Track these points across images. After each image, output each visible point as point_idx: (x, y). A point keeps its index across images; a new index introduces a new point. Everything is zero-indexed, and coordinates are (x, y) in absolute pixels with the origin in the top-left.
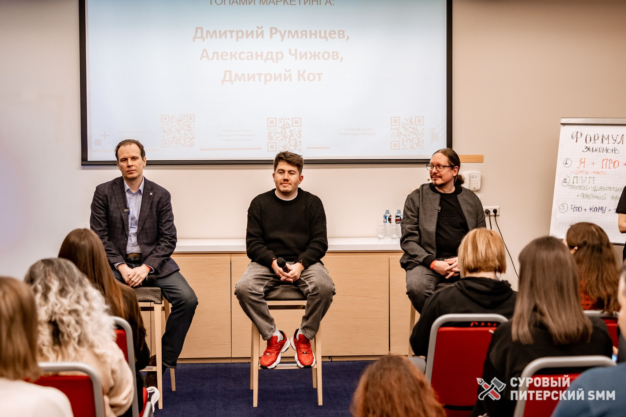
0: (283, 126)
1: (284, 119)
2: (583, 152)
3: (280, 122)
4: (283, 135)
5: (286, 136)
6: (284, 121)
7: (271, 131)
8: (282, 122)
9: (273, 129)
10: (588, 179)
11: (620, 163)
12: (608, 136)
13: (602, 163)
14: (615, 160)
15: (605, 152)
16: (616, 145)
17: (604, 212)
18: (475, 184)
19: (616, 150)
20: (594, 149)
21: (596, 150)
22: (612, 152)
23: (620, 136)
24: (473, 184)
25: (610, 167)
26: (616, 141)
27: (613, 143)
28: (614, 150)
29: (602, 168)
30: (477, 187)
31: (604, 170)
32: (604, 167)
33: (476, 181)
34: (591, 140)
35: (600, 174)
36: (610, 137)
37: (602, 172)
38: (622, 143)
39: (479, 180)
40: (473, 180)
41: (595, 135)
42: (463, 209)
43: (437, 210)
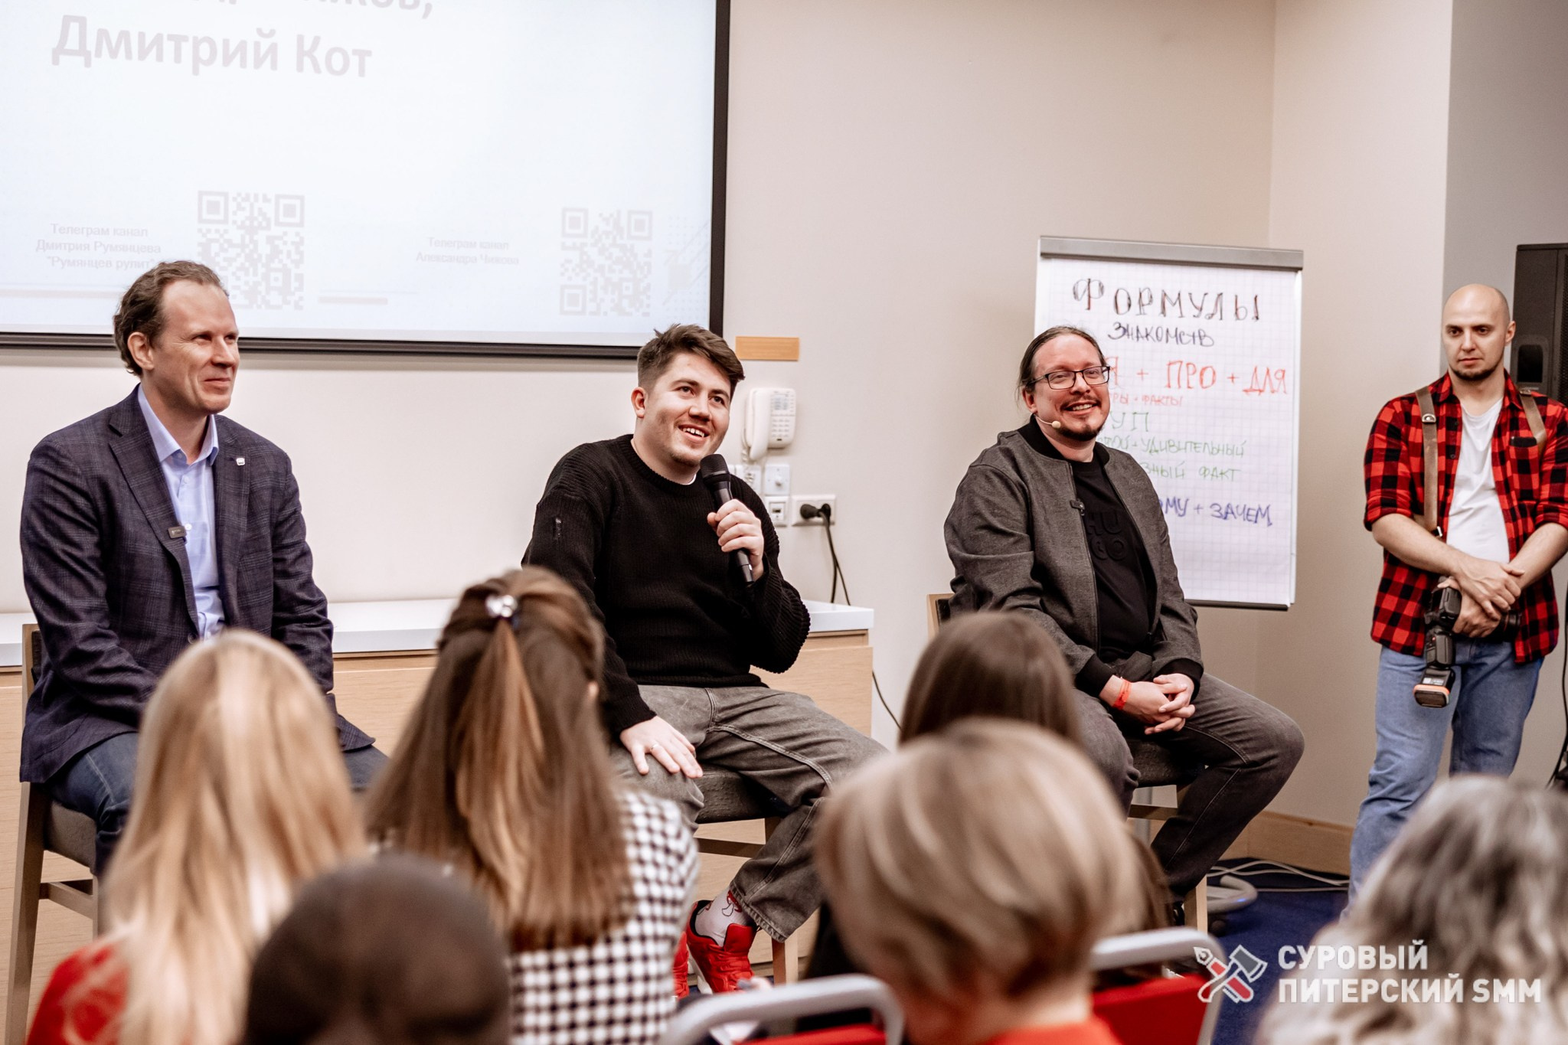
0: (248, 223)
1: (252, 199)
2: (1109, 338)
3: (240, 208)
4: (247, 251)
5: (255, 256)
6: (252, 206)
7: (209, 236)
8: (243, 209)
9: (217, 231)
10: (1129, 418)
11: (1217, 374)
12: (1179, 294)
13: (1166, 372)
14: (1204, 366)
15: (1172, 340)
16: (1202, 323)
17: (1181, 512)
18: (781, 426)
19: (1205, 336)
20: (1143, 333)
21: (1147, 335)
22: (1192, 342)
23: (1213, 297)
24: (777, 428)
25: (1191, 385)
26: (1201, 309)
27: (1194, 316)
28: (1200, 337)
29: (1169, 386)
30: (786, 436)
31: (1174, 392)
32: (1174, 383)
33: (784, 418)
34: (1130, 305)
35: (1163, 404)
36: (1185, 298)
37: (1168, 398)
38: (1218, 315)
39: (791, 415)
40: (777, 415)
41: (1142, 290)
42: (1128, 507)
43: (1077, 510)
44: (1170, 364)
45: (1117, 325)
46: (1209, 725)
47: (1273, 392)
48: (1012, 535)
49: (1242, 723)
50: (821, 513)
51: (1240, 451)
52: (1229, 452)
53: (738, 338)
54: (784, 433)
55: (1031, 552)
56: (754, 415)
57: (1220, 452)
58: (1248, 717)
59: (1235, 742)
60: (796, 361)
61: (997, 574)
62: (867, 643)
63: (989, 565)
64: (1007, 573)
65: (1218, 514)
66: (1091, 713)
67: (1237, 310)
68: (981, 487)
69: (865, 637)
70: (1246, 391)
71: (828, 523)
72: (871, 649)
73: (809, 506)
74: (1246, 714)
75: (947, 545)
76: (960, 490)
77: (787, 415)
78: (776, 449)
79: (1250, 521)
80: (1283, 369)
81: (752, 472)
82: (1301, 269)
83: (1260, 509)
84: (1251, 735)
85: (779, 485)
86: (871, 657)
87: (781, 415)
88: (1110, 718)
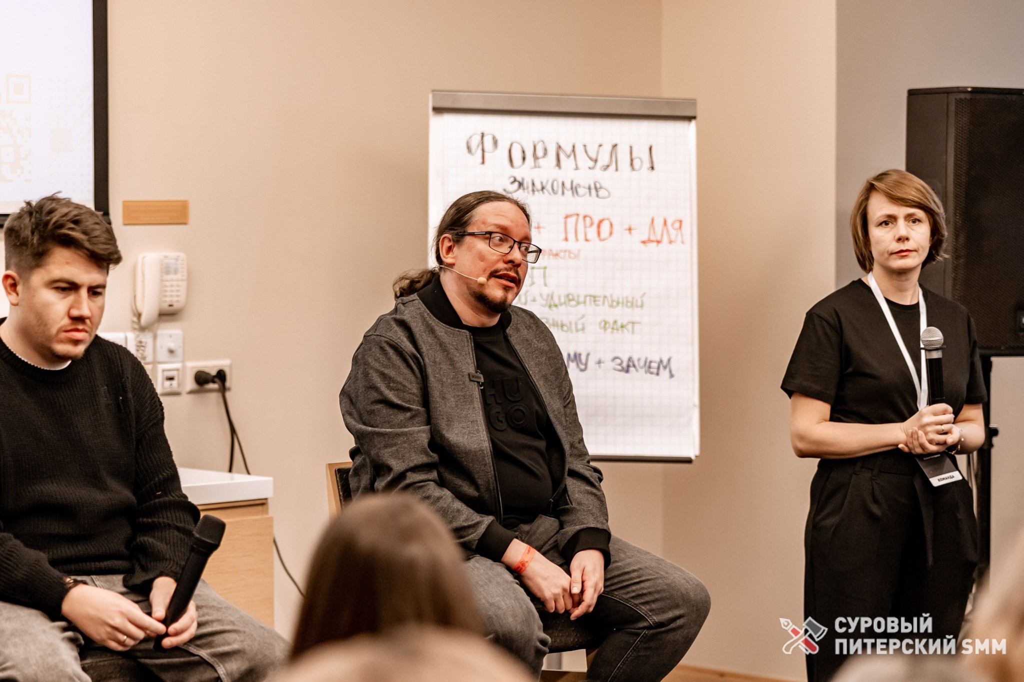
11: (614, 226)
12: (574, 147)
13: (562, 226)
14: (601, 217)
15: (568, 193)
16: (598, 174)
17: (583, 367)
18: (172, 291)
19: (601, 188)
20: (538, 186)
21: (543, 188)
22: (588, 194)
23: (607, 148)
24: (168, 294)
25: (589, 237)
26: (596, 161)
27: (590, 168)
28: (595, 189)
29: (566, 239)
30: (178, 301)
31: (572, 245)
32: (571, 236)
33: (175, 283)
34: (524, 159)
35: (561, 258)
36: (580, 150)
37: (565, 251)
38: (613, 166)
39: (182, 280)
40: (167, 281)
41: (536, 143)
42: (531, 372)
43: (476, 383)
44: (567, 217)
45: (512, 179)
46: (613, 588)
47: (671, 242)
48: (408, 410)
49: (647, 584)
50: (216, 380)
51: (639, 303)
52: (629, 304)
53: (124, 202)
54: (175, 299)
55: (428, 427)
56: (143, 281)
57: (620, 305)
58: (652, 577)
59: (641, 604)
60: (185, 224)
61: (395, 448)
62: (267, 512)
63: (386, 439)
64: (405, 448)
65: (619, 367)
66: (499, 579)
67: (632, 160)
68: (375, 360)
69: (265, 507)
70: (644, 242)
71: (223, 390)
72: (272, 518)
73: (203, 372)
74: (650, 574)
75: (343, 415)
76: (355, 360)
77: (178, 280)
78: (168, 315)
79: (652, 373)
80: (680, 218)
81: (143, 340)
82: (694, 118)
83: (661, 361)
84: (657, 596)
85: (171, 352)
86: (271, 526)
87: (172, 280)
88: (517, 583)
